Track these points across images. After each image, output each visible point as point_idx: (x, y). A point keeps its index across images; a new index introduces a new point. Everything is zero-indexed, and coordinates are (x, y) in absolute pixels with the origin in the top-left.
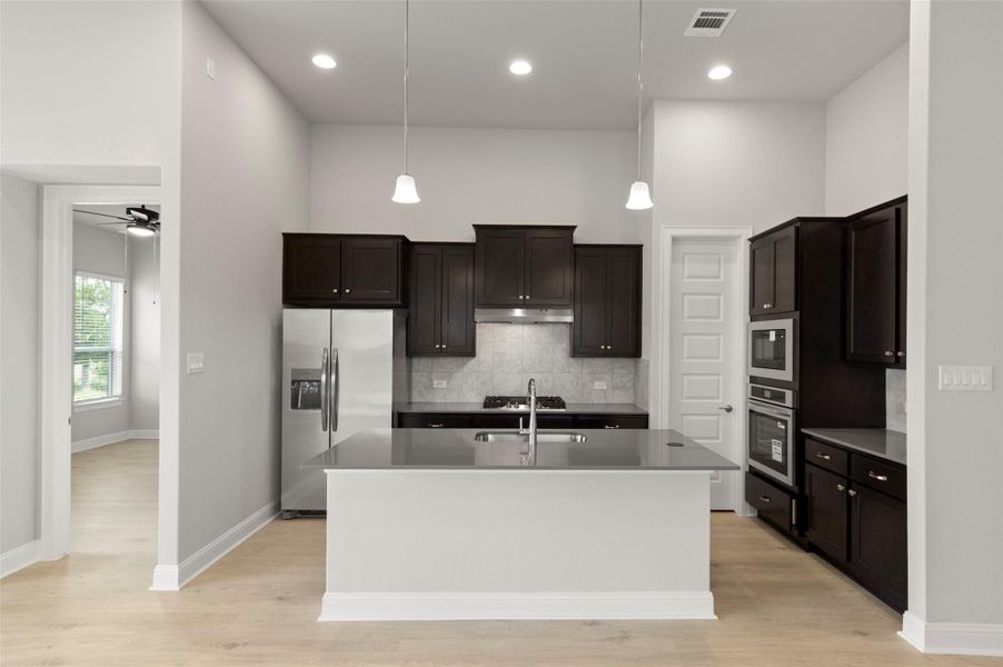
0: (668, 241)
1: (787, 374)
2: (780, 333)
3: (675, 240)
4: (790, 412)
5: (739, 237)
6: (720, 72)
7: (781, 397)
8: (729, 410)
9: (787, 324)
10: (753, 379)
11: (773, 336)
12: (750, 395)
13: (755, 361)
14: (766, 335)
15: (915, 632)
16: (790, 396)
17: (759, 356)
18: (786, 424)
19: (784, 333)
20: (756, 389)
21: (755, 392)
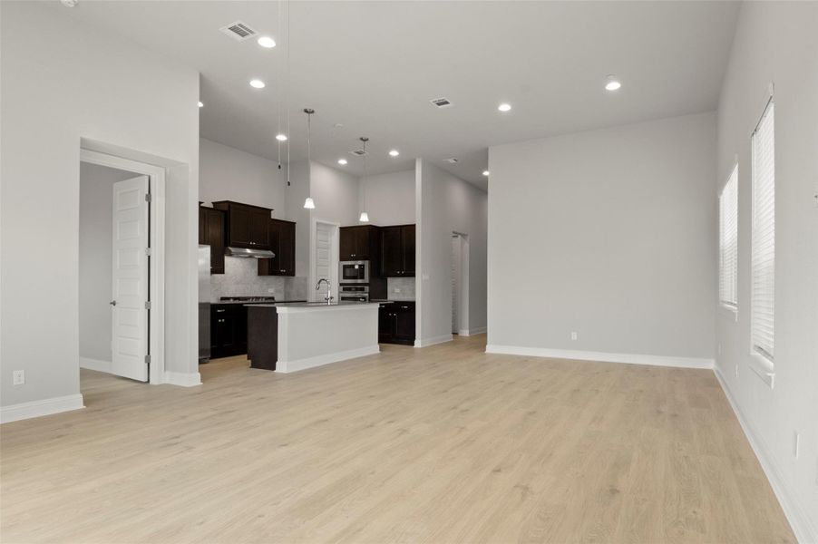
0: (314, 224)
1: (367, 280)
2: (361, 267)
3: (317, 224)
4: (368, 294)
6: (343, 162)
7: (362, 289)
8: (331, 298)
9: (367, 263)
10: (341, 284)
11: (357, 267)
12: (341, 290)
13: (345, 277)
14: (353, 266)
15: (418, 343)
16: (367, 288)
17: (348, 275)
18: (364, 298)
19: (363, 265)
20: (346, 288)
21: (344, 289)
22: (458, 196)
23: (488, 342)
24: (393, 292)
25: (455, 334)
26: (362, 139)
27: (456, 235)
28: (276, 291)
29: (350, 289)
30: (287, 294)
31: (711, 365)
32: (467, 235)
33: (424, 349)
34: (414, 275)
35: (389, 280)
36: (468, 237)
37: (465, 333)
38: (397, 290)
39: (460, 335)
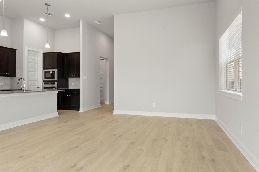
0: (27, 50)
1: (56, 79)
2: (53, 72)
3: (28, 50)
4: (57, 86)
5: (41, 52)
6: (42, 20)
7: (54, 84)
8: (38, 88)
9: (56, 71)
10: (44, 81)
11: (51, 73)
12: (44, 84)
13: (45, 78)
14: (49, 72)
15: (81, 110)
16: (56, 83)
17: (47, 76)
18: (55, 88)
19: (54, 72)
20: (46, 83)
21: (45, 83)
22: (103, 41)
23: (114, 109)
24: (71, 85)
25: (102, 103)
26: (46, 4)
27: (103, 59)
28: (5, 85)
29: (47, 84)
30: (12, 86)
31: (213, 117)
32: (108, 59)
33: (84, 113)
34: (79, 77)
35: (69, 79)
36: (109, 60)
37: (107, 103)
38: (73, 84)
39: (105, 104)
